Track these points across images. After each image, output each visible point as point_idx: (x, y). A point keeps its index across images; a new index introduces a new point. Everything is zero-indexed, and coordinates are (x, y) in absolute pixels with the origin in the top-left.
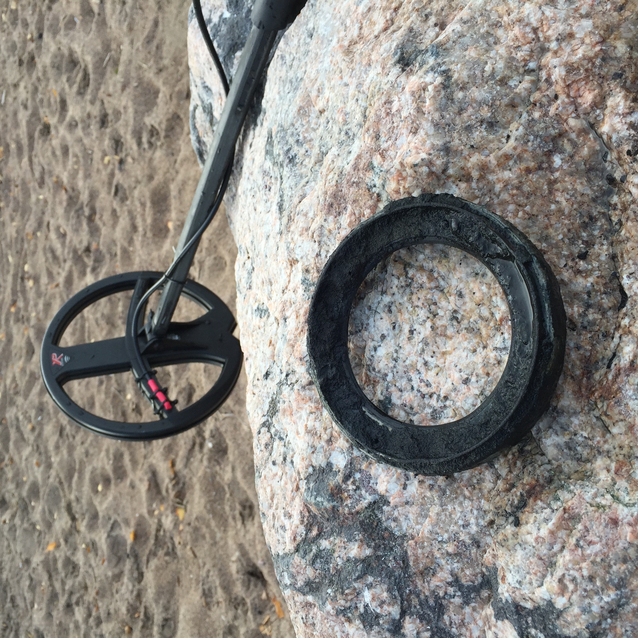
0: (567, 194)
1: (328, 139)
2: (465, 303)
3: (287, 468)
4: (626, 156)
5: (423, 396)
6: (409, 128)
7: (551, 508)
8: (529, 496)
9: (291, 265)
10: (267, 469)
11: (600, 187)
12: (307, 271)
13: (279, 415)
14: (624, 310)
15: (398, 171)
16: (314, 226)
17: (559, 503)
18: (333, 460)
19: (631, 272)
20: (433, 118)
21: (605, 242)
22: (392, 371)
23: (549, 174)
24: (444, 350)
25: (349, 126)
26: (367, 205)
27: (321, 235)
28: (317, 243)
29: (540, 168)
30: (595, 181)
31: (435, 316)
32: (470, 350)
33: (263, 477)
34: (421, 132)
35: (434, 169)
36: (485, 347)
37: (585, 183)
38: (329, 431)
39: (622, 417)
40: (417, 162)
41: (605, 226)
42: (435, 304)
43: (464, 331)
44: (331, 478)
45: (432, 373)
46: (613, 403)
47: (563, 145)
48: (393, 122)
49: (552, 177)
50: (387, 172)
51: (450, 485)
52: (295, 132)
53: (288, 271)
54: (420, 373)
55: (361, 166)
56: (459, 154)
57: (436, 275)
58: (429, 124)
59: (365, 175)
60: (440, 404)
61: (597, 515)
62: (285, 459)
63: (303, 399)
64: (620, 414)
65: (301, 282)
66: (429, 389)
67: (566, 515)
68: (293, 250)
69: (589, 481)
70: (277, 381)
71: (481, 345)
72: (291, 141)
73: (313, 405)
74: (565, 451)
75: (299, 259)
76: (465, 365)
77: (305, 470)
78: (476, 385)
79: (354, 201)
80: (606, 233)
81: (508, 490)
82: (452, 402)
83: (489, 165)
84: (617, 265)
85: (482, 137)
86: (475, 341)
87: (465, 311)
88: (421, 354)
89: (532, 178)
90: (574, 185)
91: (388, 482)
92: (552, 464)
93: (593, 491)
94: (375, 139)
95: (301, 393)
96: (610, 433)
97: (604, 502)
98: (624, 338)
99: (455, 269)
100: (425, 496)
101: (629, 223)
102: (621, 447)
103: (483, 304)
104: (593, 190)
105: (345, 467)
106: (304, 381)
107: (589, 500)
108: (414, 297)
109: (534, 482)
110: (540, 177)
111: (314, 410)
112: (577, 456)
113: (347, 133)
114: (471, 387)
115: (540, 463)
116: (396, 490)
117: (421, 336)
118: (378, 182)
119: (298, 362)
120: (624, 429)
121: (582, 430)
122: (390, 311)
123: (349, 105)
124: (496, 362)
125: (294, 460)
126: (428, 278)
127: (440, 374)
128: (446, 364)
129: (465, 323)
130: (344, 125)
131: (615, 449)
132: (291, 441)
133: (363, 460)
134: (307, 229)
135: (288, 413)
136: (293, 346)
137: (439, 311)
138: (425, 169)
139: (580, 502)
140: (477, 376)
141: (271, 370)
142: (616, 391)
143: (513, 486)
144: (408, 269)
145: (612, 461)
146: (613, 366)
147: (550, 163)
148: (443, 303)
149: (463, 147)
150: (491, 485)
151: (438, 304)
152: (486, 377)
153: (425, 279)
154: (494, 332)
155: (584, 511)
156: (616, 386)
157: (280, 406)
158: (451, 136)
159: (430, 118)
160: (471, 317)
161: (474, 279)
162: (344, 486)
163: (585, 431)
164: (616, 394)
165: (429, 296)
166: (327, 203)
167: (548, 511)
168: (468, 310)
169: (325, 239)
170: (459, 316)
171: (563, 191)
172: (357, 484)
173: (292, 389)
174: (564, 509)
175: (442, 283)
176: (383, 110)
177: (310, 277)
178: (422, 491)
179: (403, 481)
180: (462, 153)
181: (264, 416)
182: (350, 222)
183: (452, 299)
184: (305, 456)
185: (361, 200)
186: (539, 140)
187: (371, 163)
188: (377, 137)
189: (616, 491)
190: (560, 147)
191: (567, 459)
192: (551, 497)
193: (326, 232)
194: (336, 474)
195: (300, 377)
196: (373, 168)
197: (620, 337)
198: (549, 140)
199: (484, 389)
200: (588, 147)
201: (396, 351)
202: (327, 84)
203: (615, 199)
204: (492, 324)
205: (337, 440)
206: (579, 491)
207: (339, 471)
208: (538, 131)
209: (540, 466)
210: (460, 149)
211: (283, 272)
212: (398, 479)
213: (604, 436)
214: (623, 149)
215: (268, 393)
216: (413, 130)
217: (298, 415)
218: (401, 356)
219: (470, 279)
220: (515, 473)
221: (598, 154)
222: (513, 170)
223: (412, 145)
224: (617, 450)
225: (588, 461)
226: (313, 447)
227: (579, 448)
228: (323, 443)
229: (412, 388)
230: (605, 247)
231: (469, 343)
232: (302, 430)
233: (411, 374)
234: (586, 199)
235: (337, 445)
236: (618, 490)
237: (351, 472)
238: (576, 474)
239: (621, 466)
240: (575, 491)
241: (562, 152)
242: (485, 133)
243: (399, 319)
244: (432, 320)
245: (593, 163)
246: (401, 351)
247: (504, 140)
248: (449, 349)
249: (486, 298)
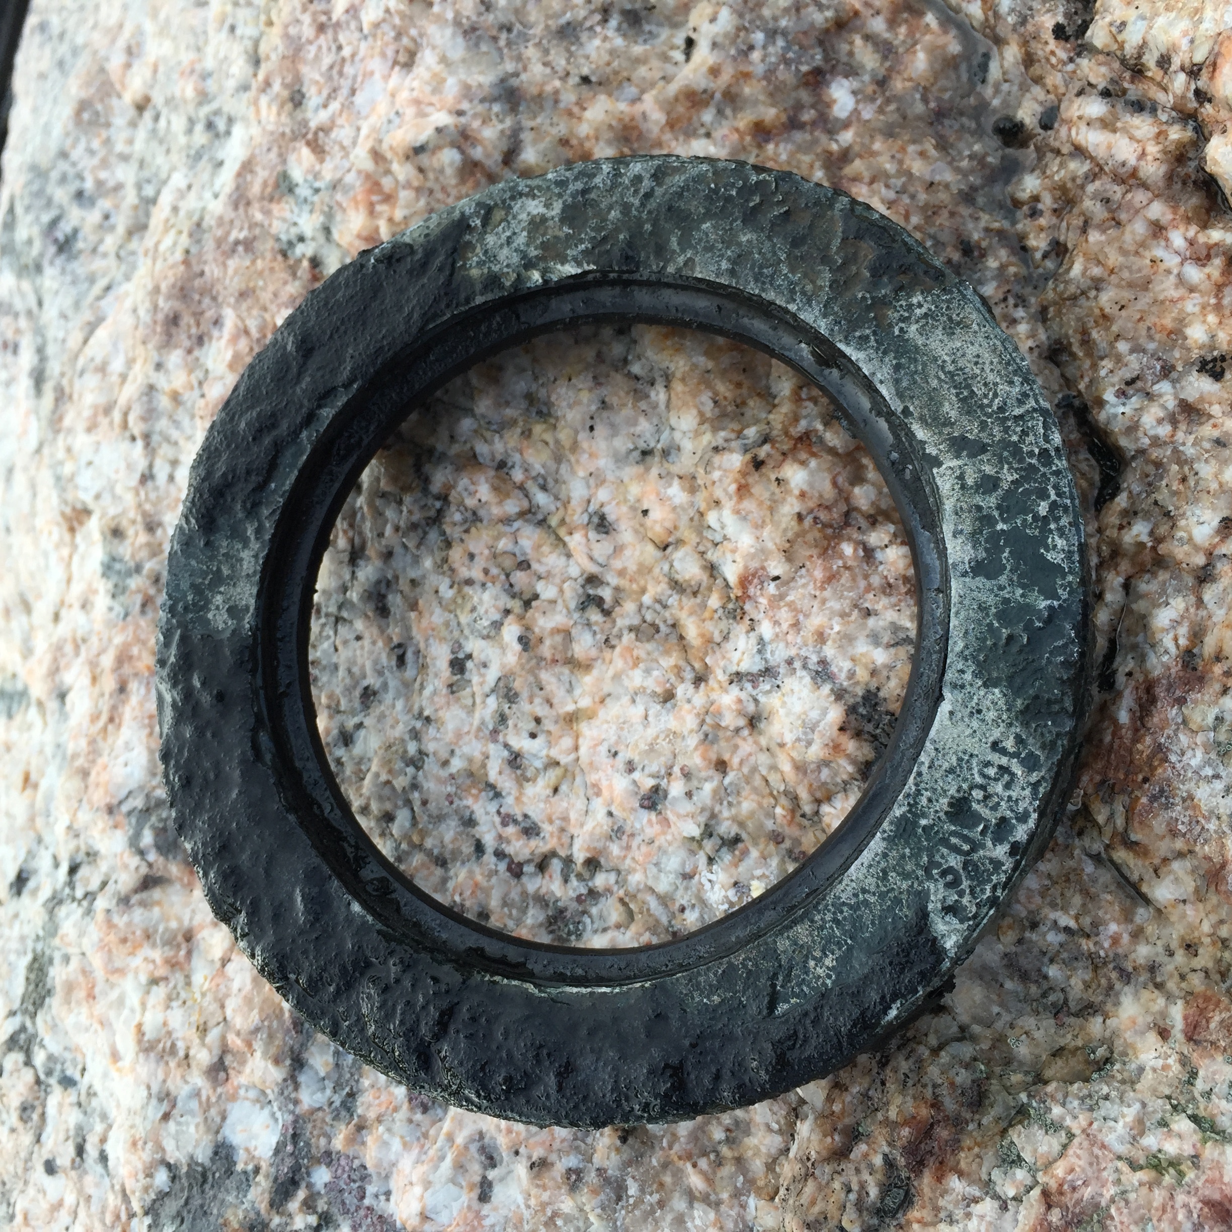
0: (887, 186)
1: (160, 160)
2: (618, 550)
3: (89, 1180)
4: (1052, 44)
5: (516, 870)
6: (390, 53)
7: (996, 1197)
8: (918, 1166)
9: (72, 530)
10: (31, 1191)
11: (980, 159)
12: (117, 533)
13: (55, 1003)
14: (1122, 501)
15: (368, 176)
16: (130, 392)
17: (1020, 1174)
18: (235, 1134)
19: (1128, 376)
20: (457, 14)
21: (1020, 313)
22: (408, 803)
23: (823, 138)
24: (570, 708)
25: (214, 106)
26: (284, 297)
27: (150, 414)
28: (140, 443)
29: (793, 124)
30: (961, 145)
31: (527, 604)
32: (654, 694)
33: (19, 1218)
34: (428, 59)
35: (477, 153)
36: (699, 680)
37: (933, 152)
38: (213, 1035)
39: (1179, 844)
40: (422, 138)
41: (1012, 270)
42: (525, 565)
43: (628, 638)
44: (231, 1198)
45: (538, 789)
46: (1144, 800)
47: (851, 54)
48: (340, 48)
49: (834, 147)
50: (335, 186)
51: (636, 1160)
52: (71, 172)
53: (65, 552)
54: (498, 795)
55: (256, 189)
56: (548, 104)
57: (518, 475)
58: (449, 31)
59: (267, 213)
60: (576, 887)
61: (1159, 1196)
62: (80, 1150)
63: (124, 941)
64: (1174, 833)
65: (99, 570)
66: (533, 843)
67: (1055, 1217)
68: (72, 478)
69: (1109, 1079)
70: (45, 893)
71: (689, 675)
72: (61, 195)
73: (157, 955)
74: (1009, 985)
75: (91, 505)
76: (643, 747)
77: (143, 1181)
78: (687, 807)
79: (243, 295)
80: (1017, 288)
81: (840, 1154)
82: (612, 877)
83: (644, 127)
84: (1070, 371)
85: (613, 52)
86: (668, 662)
87: (622, 573)
88: (495, 732)
89: (777, 154)
90: (901, 162)
91: (427, 1184)
92: (974, 1039)
93: (1131, 1113)
94: (290, 106)
95: (116, 919)
96: (1147, 901)
97: (1171, 1148)
98: (1144, 586)
99: (575, 447)
100: (555, 1214)
101: (1094, 236)
102: (1191, 948)
103: (680, 542)
104: (958, 170)
105: (277, 1151)
106: (126, 880)
107: (1122, 1149)
108: (456, 554)
109: (925, 1112)
110: (800, 149)
111: (161, 972)
112: (1052, 998)
113: (210, 126)
114: (670, 815)
115: (933, 1041)
116: (456, 1207)
117: (492, 675)
118: (309, 224)
119: (102, 821)
120: (1189, 885)
121: (1054, 906)
122: (383, 611)
123: (210, 50)
124: (742, 722)
125: (109, 1148)
126: (496, 489)
127: (564, 788)
128: (583, 751)
129: (627, 614)
130: (200, 104)
131: (1171, 954)
132: (97, 1087)
133: (336, 1118)
134: (108, 410)
135: (80, 994)
136: (85, 774)
137: (540, 587)
138: (449, 157)
139: (1094, 1161)
140: (687, 775)
141: (34, 864)
142: (1151, 758)
143: (853, 1135)
144: (427, 468)
145: (1170, 998)
146: (1121, 679)
147: (823, 106)
148: (552, 560)
149: (557, 83)
150: (777, 1141)
151: (535, 566)
152: (717, 777)
153: (484, 491)
154: (724, 624)
155: (1110, 1191)
156: (1148, 740)
157: (57, 974)
158: (519, 58)
159: (450, 15)
160: (643, 591)
161: (640, 469)
162: (276, 1220)
163: (1065, 909)
164: (1153, 769)
165: (503, 544)
166: (160, 317)
167: (988, 1206)
168: (632, 567)
169: (162, 424)
170: (606, 594)
171: (872, 182)
172: (322, 1206)
173: (89, 912)
174: (1046, 1194)
175: (541, 498)
176: (307, 19)
177: (125, 550)
178: (546, 1196)
179: (475, 1170)
180: (556, 101)
181: (12, 1014)
182: (236, 357)
183: (576, 541)
184: (140, 1133)
185: (264, 289)
186: (780, 43)
187: (285, 176)
188: (297, 99)
189: (1202, 1102)
190: (844, 59)
191: (1021, 1014)
192: (989, 1157)
193: (164, 402)
194: (247, 1178)
195: (113, 869)
196: (291, 190)
197: (1127, 587)
198: (811, 41)
199: (713, 816)
200: (923, 49)
201: (415, 735)
202: (149, 27)
203: (1031, 184)
204: (714, 601)
205: (243, 1062)
206: (1083, 1120)
207: (257, 1170)
208: (775, 19)
209: (935, 1052)
210: (549, 88)
211: (53, 558)
212: (460, 1167)
213: (1127, 917)
214: (1039, 28)
215: (23, 939)
216: (402, 58)
217: (114, 995)
218: (431, 747)
219: (630, 471)
220: (855, 1089)
221: (956, 68)
222: (718, 134)
223: (404, 95)
224: (1180, 957)
225: (1089, 1009)
226: (166, 1097)
227: (1053, 971)
228: (198, 1080)
229: (479, 848)
230: (1023, 328)
231: (648, 671)
232: (127, 1045)
233: (469, 802)
234: (943, 196)
235: (243, 1079)
236: (1208, 1094)
237: (296, 1169)
238: (1060, 1062)
239: (1202, 1011)
240: (1068, 1122)
241: (851, 71)
242: (619, 42)
243: (415, 632)
244: (521, 618)
245: (947, 96)
246: (432, 731)
247: (678, 56)
248: (585, 703)
249: (684, 522)
